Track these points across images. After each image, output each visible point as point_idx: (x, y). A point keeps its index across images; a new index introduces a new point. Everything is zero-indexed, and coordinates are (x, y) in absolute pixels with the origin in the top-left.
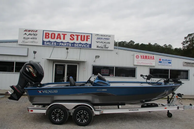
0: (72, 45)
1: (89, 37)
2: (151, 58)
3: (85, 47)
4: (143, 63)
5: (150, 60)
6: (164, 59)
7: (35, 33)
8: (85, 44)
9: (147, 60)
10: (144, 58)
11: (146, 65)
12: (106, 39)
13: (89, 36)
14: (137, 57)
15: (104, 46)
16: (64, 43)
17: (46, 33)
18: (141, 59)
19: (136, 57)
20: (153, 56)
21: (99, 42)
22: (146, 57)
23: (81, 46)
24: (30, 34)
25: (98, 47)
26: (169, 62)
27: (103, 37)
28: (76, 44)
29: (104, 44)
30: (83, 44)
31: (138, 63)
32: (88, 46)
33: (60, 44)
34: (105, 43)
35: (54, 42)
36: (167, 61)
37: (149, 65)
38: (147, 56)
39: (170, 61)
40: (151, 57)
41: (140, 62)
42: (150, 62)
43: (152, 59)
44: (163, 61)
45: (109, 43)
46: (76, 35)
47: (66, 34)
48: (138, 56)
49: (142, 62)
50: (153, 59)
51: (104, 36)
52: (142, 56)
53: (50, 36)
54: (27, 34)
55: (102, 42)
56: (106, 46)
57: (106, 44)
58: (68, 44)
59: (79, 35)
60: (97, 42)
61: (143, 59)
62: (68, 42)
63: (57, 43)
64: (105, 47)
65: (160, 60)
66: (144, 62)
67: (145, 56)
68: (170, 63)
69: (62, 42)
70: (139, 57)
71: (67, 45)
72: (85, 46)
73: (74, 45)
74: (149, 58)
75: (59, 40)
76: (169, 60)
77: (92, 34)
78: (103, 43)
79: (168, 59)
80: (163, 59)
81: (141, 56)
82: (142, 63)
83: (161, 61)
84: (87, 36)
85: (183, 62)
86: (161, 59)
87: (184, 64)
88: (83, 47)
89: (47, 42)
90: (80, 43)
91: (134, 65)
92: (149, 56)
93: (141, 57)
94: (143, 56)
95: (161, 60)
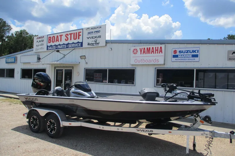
0: (66, 46)
1: (80, 34)
2: (157, 51)
3: (77, 47)
4: (144, 61)
5: (155, 55)
6: (184, 50)
7: (42, 39)
8: (77, 43)
9: (150, 55)
10: (145, 52)
11: (148, 63)
12: (96, 32)
13: (81, 32)
14: (135, 51)
15: (95, 41)
16: (61, 45)
17: (49, 37)
18: (141, 54)
19: (133, 52)
20: (159, 46)
21: (90, 37)
22: (148, 50)
23: (74, 46)
24: (40, 41)
25: (88, 44)
26: (195, 54)
27: (93, 30)
28: (70, 44)
29: (95, 39)
30: (75, 43)
31: (136, 60)
32: (80, 45)
33: (58, 47)
34: (96, 37)
35: (54, 46)
36: (189, 54)
37: (153, 63)
38: (150, 48)
39: (197, 51)
40: (157, 49)
41: (139, 59)
42: (154, 58)
43: (158, 53)
44: (182, 54)
45: (100, 37)
46: (70, 34)
47: (62, 35)
48: (136, 49)
49: (142, 58)
50: (161, 52)
51: (95, 28)
52: (142, 48)
53: (51, 40)
54: (38, 42)
55: (92, 37)
56: (96, 41)
57: (97, 39)
58: (64, 45)
59: (72, 34)
60: (88, 38)
61: (143, 54)
62: (64, 44)
63: (56, 46)
64: (96, 43)
65: (175, 52)
66: (145, 59)
67: (147, 48)
68: (196, 56)
69: (59, 45)
70: (137, 52)
71: (63, 47)
72: (77, 45)
73: (68, 46)
74: (153, 52)
75: (57, 43)
76: (194, 51)
77: (83, 29)
78: (94, 37)
79: (191, 50)
80: (182, 50)
81: (140, 49)
82: (142, 61)
83: (176, 54)
84: (79, 33)
85: (229, 52)
86: (178, 50)
87: (231, 55)
88: (76, 47)
89: (50, 46)
90: (73, 43)
91: (132, 65)
92: (153, 48)
93: (141, 51)
94: (144, 49)
95: (178, 52)
